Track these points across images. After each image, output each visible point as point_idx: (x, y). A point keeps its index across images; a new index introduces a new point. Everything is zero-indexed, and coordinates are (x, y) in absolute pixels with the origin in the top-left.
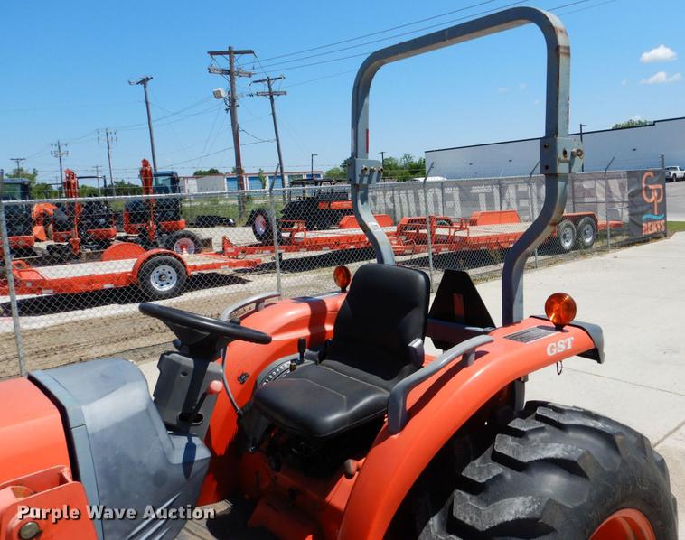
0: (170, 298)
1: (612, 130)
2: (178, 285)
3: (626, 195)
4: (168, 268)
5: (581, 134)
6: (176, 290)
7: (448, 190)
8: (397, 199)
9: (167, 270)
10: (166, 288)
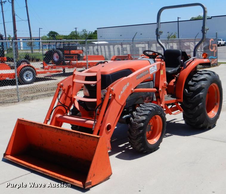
0: (30, 84)
1: (190, 20)
2: (33, 79)
3: (203, 48)
4: (30, 72)
5: (178, 21)
6: (32, 81)
7: (124, 46)
8: (99, 50)
9: (29, 73)
10: (29, 80)
